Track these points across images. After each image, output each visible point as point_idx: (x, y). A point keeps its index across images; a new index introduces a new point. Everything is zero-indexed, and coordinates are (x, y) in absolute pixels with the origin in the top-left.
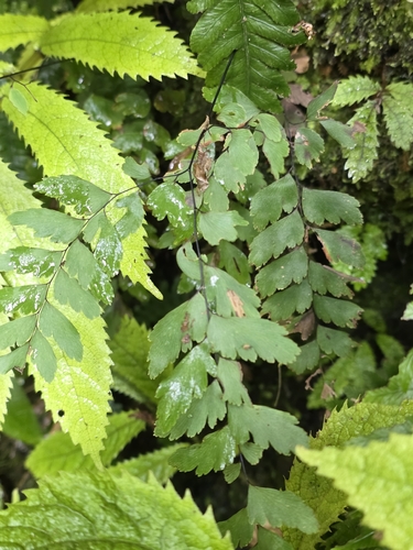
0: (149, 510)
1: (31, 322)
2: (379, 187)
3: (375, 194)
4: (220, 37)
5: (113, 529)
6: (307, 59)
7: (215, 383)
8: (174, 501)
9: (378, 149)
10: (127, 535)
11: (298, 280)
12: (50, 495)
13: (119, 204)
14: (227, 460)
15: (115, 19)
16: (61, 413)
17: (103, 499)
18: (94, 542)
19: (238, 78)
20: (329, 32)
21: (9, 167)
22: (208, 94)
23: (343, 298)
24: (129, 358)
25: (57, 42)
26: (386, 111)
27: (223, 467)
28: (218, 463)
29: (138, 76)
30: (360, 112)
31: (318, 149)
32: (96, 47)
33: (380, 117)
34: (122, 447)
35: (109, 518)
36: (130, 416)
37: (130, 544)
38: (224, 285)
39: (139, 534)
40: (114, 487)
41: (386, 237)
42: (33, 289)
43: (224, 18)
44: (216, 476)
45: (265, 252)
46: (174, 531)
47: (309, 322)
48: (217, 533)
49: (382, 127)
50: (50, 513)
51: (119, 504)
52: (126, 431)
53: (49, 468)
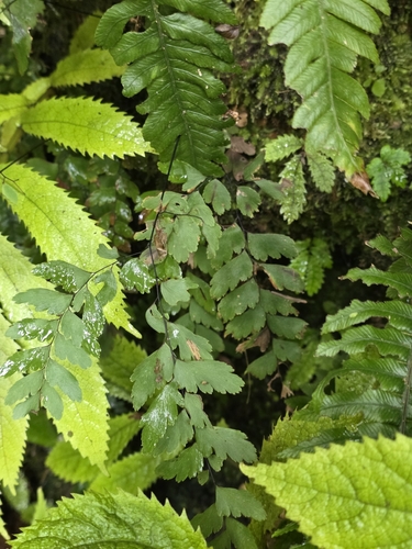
0: (140, 516)
1: (40, 376)
2: (316, 215)
3: (314, 219)
4: (166, 128)
5: (115, 533)
6: (246, 115)
7: (184, 412)
8: (158, 508)
9: (306, 196)
10: (126, 536)
11: (252, 305)
12: (67, 512)
13: (97, 280)
14: (198, 469)
15: (81, 105)
16: (71, 434)
17: (105, 511)
18: (102, 543)
19: (185, 154)
20: (259, 96)
21: (8, 239)
22: (163, 167)
23: (292, 316)
24: (123, 371)
25: (35, 122)
26: (310, 162)
27: (195, 475)
28: (191, 472)
29: (105, 156)
30: (289, 166)
31: (256, 202)
32: (68, 129)
33: (306, 168)
34: (126, 444)
35: (111, 525)
36: (130, 417)
37: (128, 542)
38: (184, 337)
39: (135, 534)
40: (113, 502)
41: (330, 249)
42: (39, 350)
43: (167, 114)
44: (191, 482)
45: (223, 286)
46: (160, 529)
47: (265, 337)
48: (191, 528)
49: (307, 175)
50: (68, 525)
51: (118, 514)
52: (128, 430)
53: (66, 466)
